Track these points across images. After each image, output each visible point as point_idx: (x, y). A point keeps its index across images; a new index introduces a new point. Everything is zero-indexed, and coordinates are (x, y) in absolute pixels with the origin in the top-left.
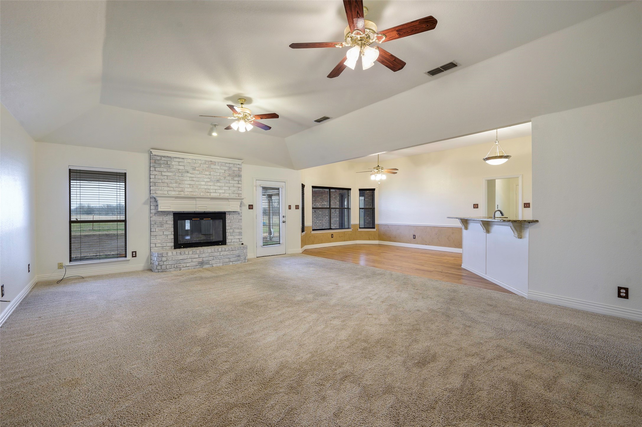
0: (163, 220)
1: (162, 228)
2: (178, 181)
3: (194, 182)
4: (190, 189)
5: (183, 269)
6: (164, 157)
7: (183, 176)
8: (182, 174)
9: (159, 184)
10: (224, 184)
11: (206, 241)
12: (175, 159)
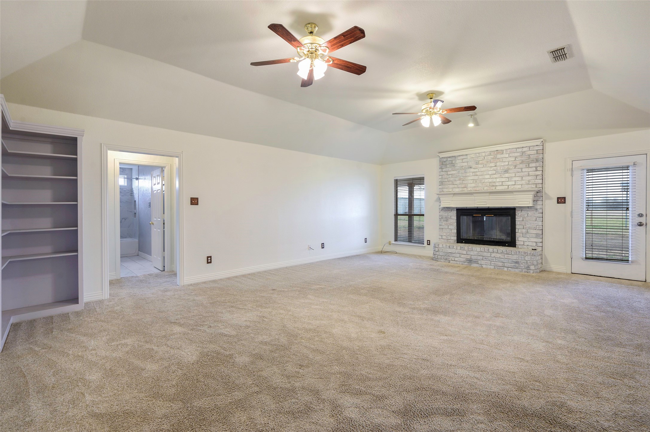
0: (448, 216)
1: (447, 223)
2: (462, 177)
3: (477, 176)
4: (473, 184)
5: (451, 262)
6: (450, 157)
7: (466, 172)
8: (465, 171)
9: (445, 183)
10: (513, 174)
11: (489, 239)
12: (459, 157)
